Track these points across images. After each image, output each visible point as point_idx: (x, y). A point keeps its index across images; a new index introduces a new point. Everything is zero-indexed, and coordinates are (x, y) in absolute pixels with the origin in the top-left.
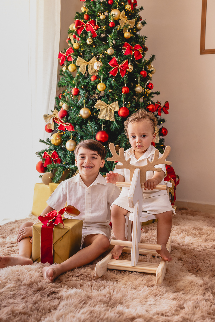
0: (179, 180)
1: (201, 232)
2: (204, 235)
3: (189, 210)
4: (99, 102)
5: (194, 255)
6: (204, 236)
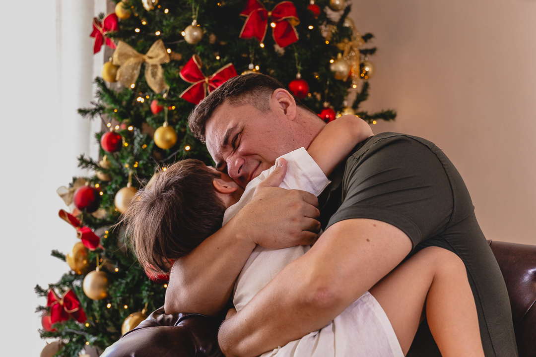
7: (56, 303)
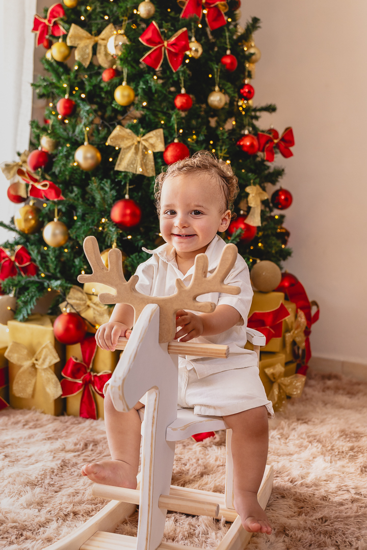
0: (318, 313)
1: (356, 444)
2: (362, 453)
3: (345, 379)
4: (117, 130)
5: (322, 518)
6: (361, 455)
7: (7, 259)
